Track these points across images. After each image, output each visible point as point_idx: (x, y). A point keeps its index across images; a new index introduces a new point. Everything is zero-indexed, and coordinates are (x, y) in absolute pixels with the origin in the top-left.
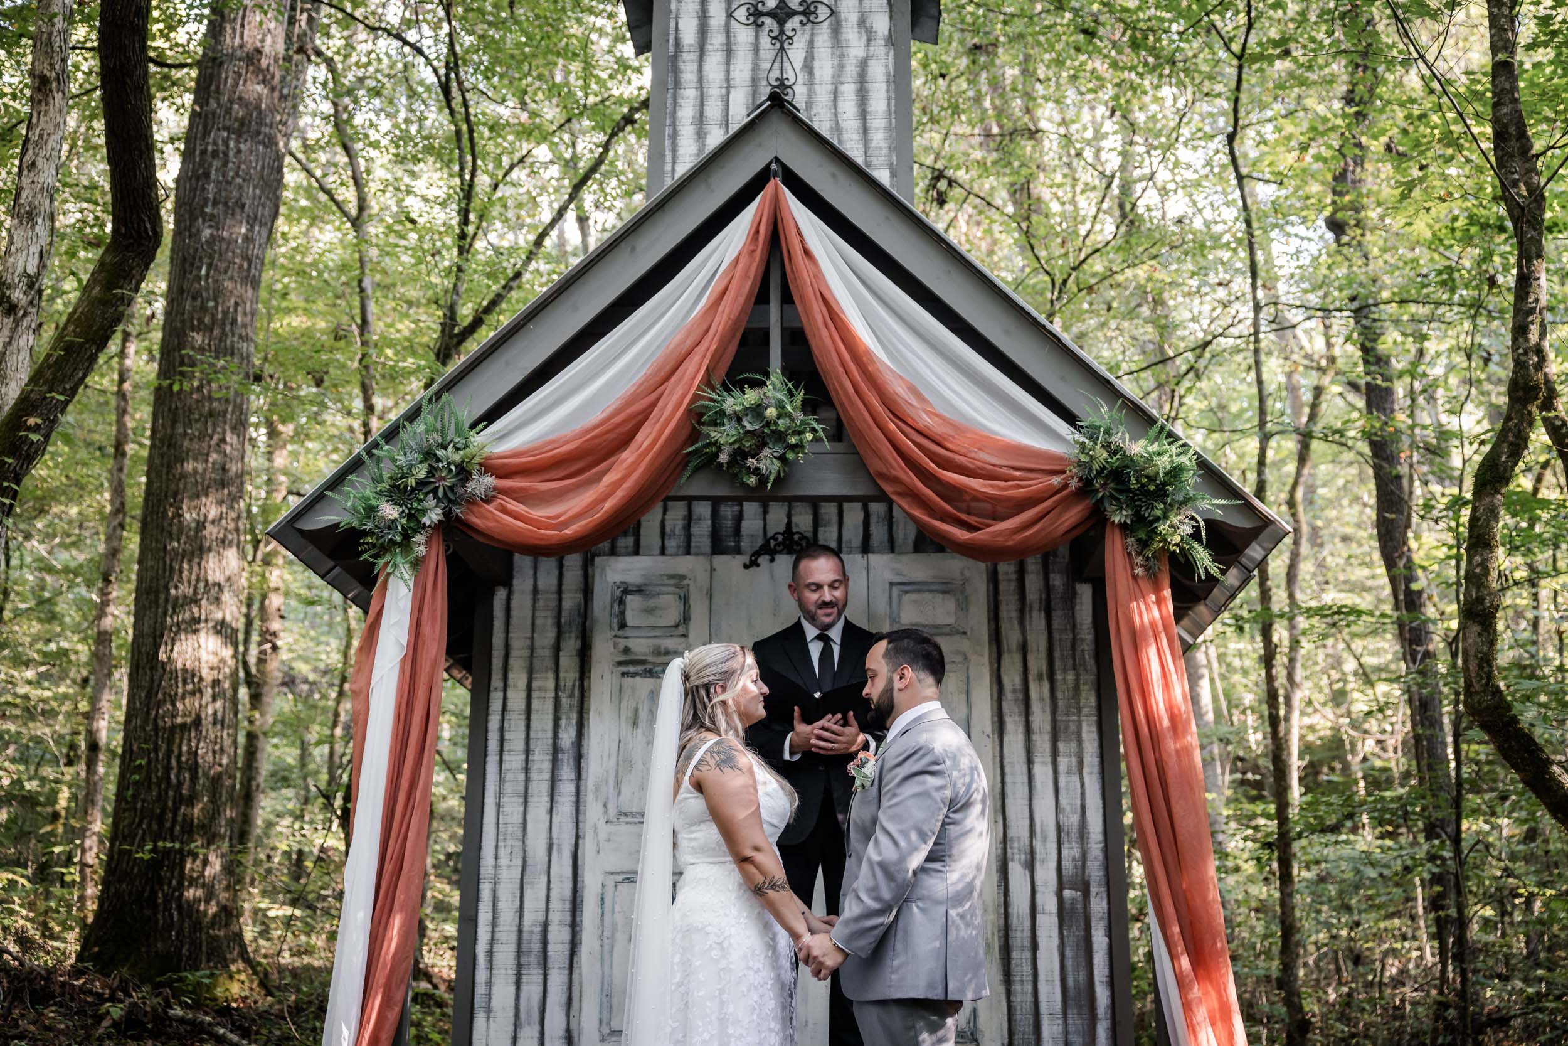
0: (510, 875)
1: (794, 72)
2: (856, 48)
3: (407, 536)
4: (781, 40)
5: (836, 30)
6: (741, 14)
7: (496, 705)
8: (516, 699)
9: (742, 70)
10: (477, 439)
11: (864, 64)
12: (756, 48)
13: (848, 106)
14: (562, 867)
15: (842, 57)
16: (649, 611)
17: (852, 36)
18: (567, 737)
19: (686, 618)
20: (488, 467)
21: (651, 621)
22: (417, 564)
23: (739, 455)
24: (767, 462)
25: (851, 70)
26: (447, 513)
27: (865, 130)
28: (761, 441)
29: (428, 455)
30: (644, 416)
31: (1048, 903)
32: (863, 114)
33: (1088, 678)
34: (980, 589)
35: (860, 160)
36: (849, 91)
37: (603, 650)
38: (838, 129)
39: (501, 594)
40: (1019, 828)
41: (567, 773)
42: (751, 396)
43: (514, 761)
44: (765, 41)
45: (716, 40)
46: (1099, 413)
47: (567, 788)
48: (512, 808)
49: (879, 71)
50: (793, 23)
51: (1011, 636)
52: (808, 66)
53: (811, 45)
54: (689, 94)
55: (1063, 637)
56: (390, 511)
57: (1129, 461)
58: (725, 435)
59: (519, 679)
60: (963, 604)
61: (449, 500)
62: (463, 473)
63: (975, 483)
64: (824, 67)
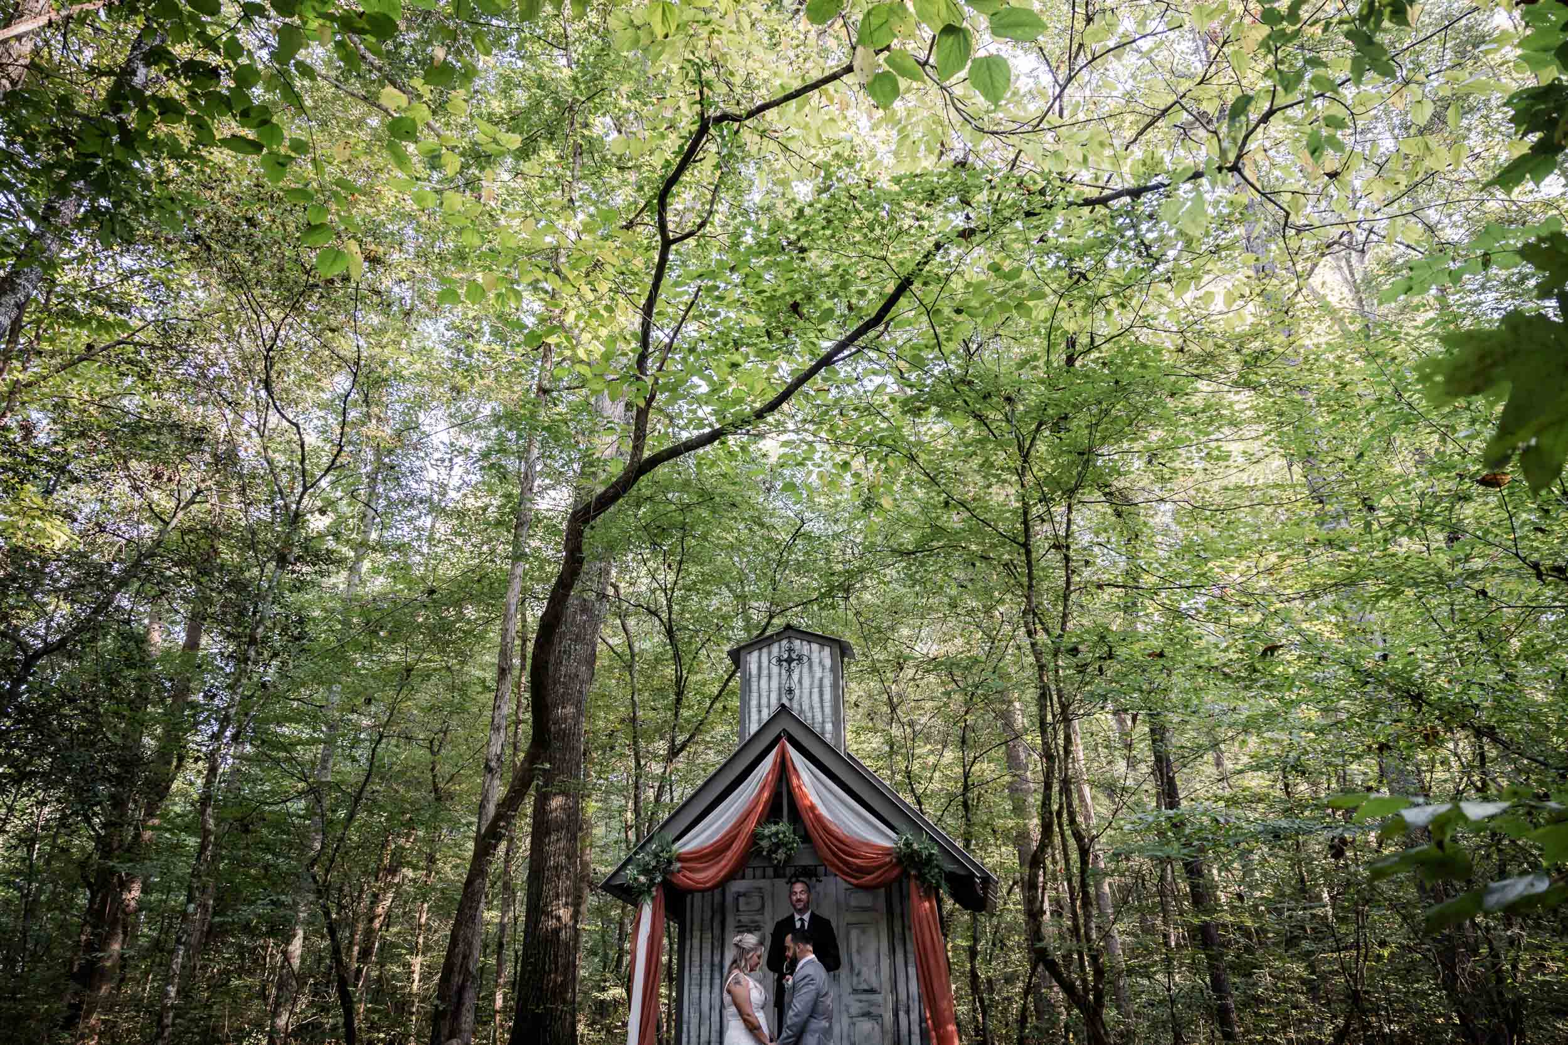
0: (695, 1021)
1: (794, 684)
2: (818, 674)
3: (649, 888)
4: (790, 671)
5: (811, 666)
6: (774, 661)
7: (688, 946)
8: (696, 942)
9: (775, 684)
10: (675, 847)
11: (821, 679)
12: (780, 675)
14: (715, 1017)
15: (813, 677)
16: (748, 904)
17: (816, 668)
18: (717, 959)
19: (763, 906)
20: (679, 859)
21: (749, 908)
22: (653, 899)
23: (771, 852)
24: (781, 855)
25: (817, 682)
26: (664, 878)
27: (822, 707)
28: (778, 846)
29: (656, 855)
30: (735, 837)
31: (916, 1029)
32: (822, 700)
36: (816, 690)
37: (730, 922)
38: (812, 707)
39: (688, 903)
40: (903, 996)
41: (717, 975)
42: (774, 828)
43: (696, 970)
44: (783, 672)
45: (765, 672)
47: (717, 981)
48: (695, 991)
49: (827, 682)
50: (794, 664)
52: (800, 682)
53: (801, 672)
54: (755, 695)
56: (642, 879)
58: (765, 843)
59: (697, 934)
60: (876, 897)
61: (665, 872)
62: (670, 862)
64: (806, 682)
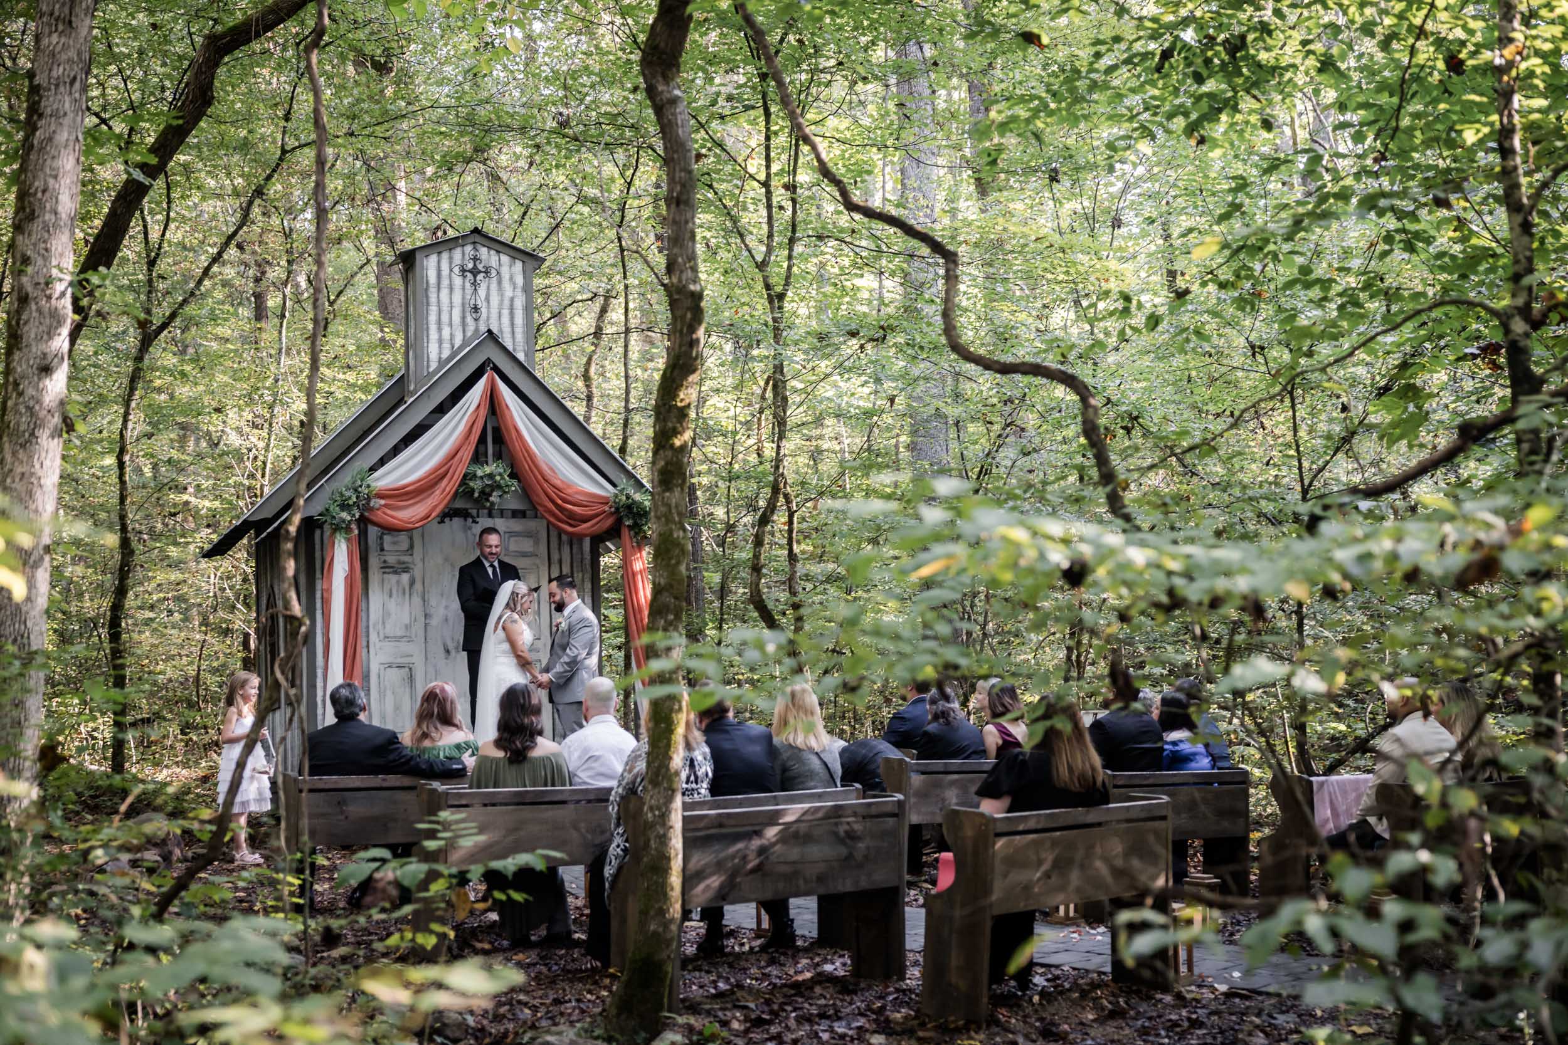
1: (481, 301)
2: (508, 292)
3: (349, 525)
4: (475, 285)
5: (500, 282)
6: (456, 270)
9: (457, 299)
10: (372, 479)
11: (512, 300)
12: (464, 288)
13: (506, 320)
15: (502, 295)
16: (395, 543)
17: (506, 284)
19: (412, 547)
21: (396, 548)
25: (507, 303)
26: (362, 515)
27: (513, 333)
28: (492, 488)
29: (355, 490)
32: (512, 324)
33: (588, 576)
34: (543, 534)
35: (510, 348)
36: (506, 312)
37: (375, 561)
38: (501, 331)
39: (318, 533)
42: (488, 469)
44: (468, 285)
45: (445, 282)
46: (622, 481)
49: (519, 303)
50: (480, 277)
51: (555, 556)
52: (487, 299)
53: (488, 288)
54: (433, 309)
55: (577, 557)
56: (344, 515)
57: (634, 502)
58: (477, 485)
60: (537, 542)
61: (364, 509)
62: (369, 499)
63: (575, 508)
64: (495, 301)
